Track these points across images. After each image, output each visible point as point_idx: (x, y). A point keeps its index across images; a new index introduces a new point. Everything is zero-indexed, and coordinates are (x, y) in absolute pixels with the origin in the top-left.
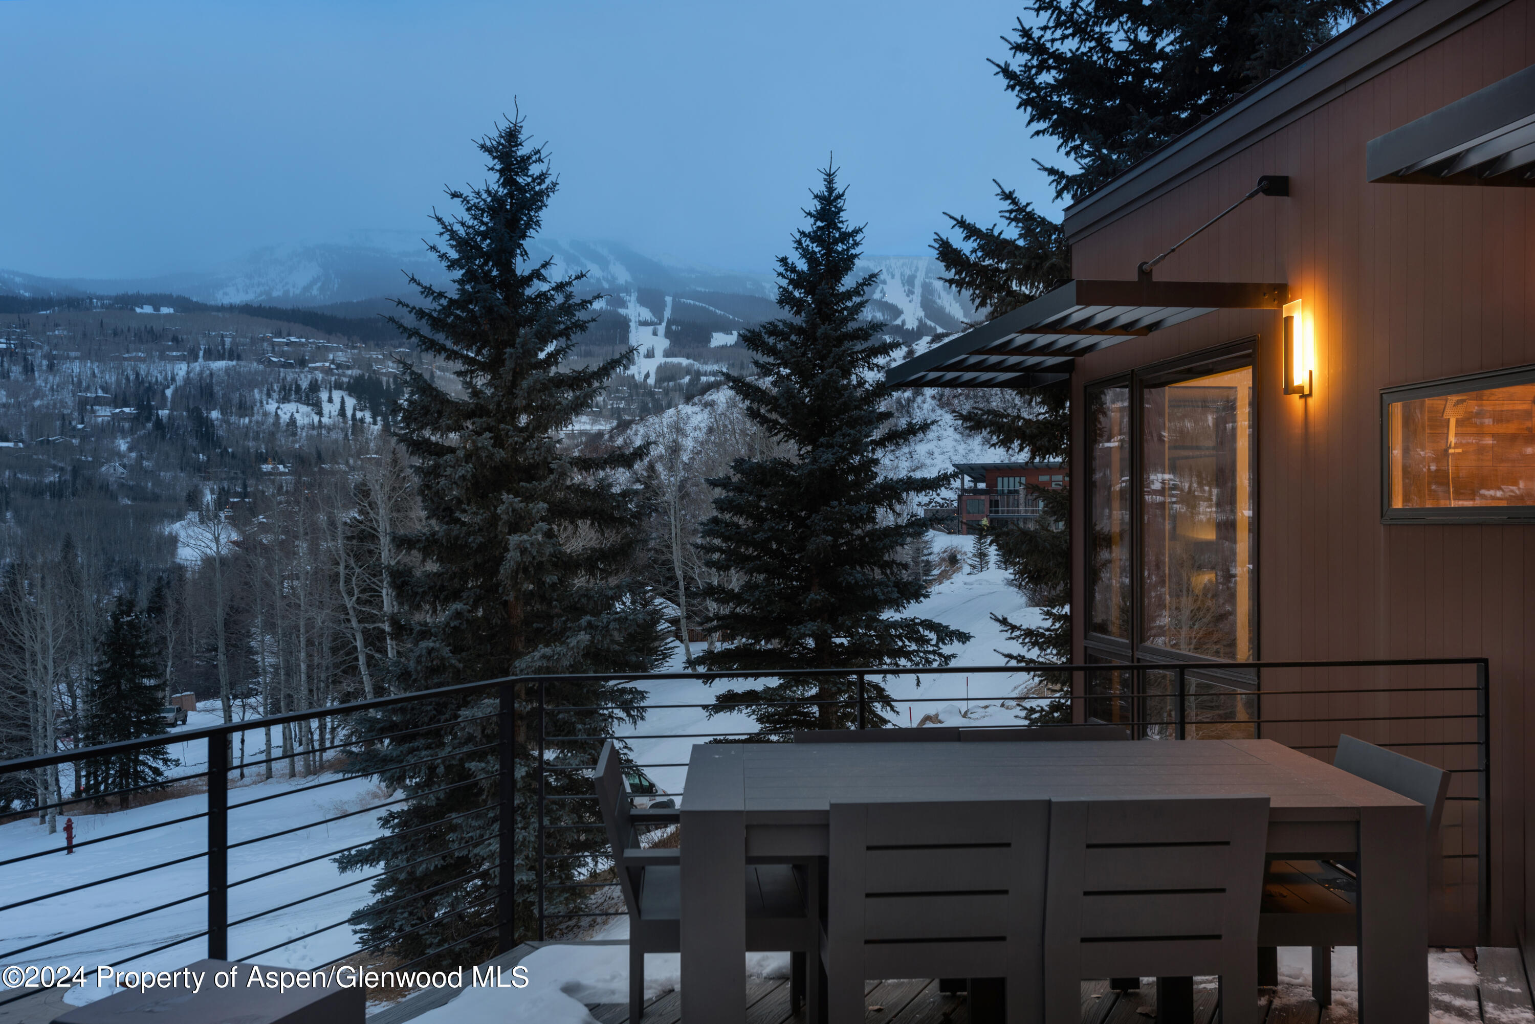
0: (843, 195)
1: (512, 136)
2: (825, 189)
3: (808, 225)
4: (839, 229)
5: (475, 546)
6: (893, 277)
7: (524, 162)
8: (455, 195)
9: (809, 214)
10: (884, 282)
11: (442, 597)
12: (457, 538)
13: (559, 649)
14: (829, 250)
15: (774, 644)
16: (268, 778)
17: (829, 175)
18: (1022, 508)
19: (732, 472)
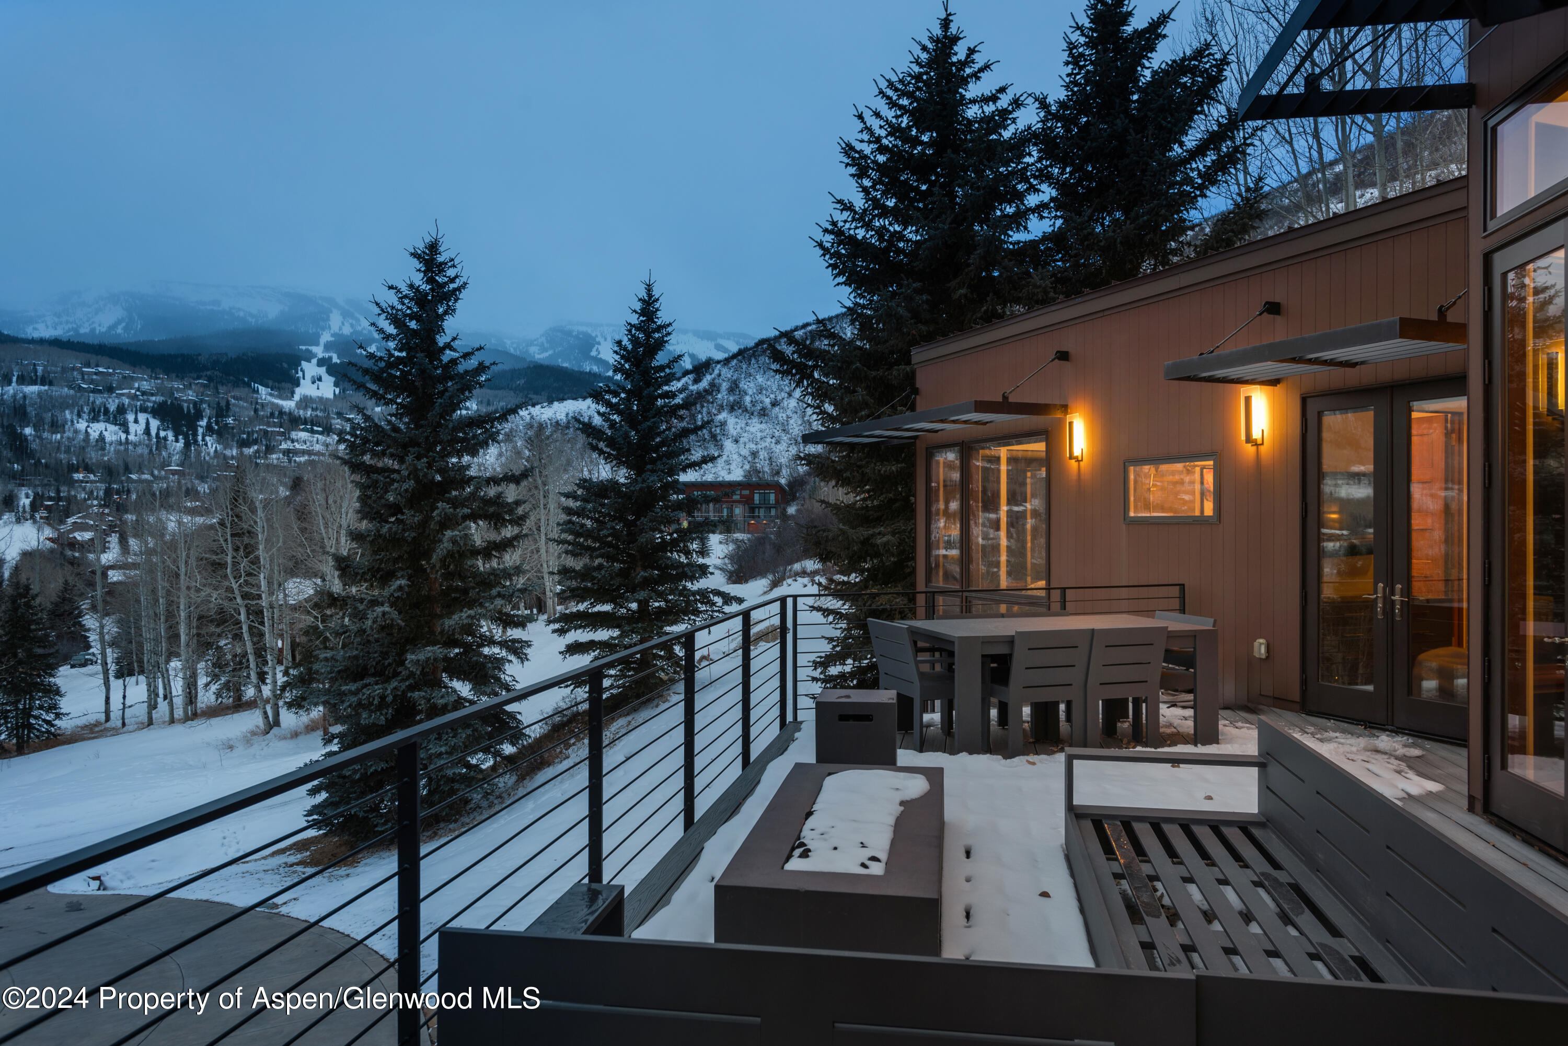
0: (658, 299)
1: (433, 247)
2: (645, 295)
3: (634, 319)
4: (655, 323)
5: (410, 539)
6: (605, 340)
7: (441, 267)
8: (391, 287)
9: (635, 311)
10: (599, 343)
11: (378, 576)
12: (396, 533)
13: (480, 611)
14: (648, 336)
15: (607, 608)
16: (149, 725)
17: (649, 286)
18: (711, 514)
19: (576, 488)
